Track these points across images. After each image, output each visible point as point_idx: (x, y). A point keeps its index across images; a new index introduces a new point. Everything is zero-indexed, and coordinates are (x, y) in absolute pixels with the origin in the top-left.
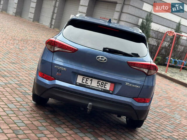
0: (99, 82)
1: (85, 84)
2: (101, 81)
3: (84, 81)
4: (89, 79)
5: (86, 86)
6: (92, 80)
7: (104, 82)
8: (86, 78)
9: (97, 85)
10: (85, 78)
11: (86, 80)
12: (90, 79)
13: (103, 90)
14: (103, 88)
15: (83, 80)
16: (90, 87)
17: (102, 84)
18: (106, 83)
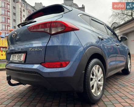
1: (13, 60)
2: (19, 54)
9: (17, 59)
12: (15, 55)
14: (20, 60)
15: (12, 57)
17: (20, 57)
18: (22, 55)
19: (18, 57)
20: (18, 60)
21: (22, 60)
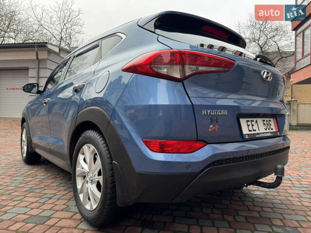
0: (264, 122)
1: (253, 132)
2: (265, 119)
3: (251, 128)
4: (253, 121)
5: (257, 136)
6: (256, 122)
7: (268, 119)
8: (250, 119)
9: (266, 129)
10: (249, 121)
11: (253, 125)
12: (255, 120)
13: (272, 135)
14: (270, 131)
15: (248, 126)
16: (261, 135)
17: (268, 125)
18: (270, 121)
19: (264, 124)
20: (268, 131)
21: (274, 130)
